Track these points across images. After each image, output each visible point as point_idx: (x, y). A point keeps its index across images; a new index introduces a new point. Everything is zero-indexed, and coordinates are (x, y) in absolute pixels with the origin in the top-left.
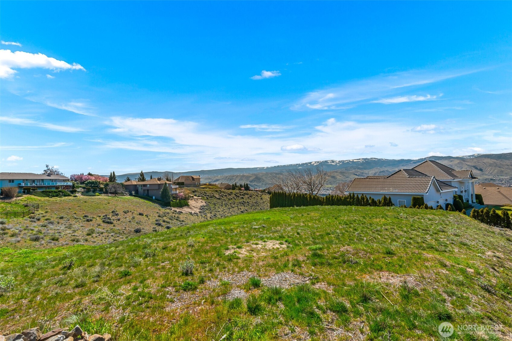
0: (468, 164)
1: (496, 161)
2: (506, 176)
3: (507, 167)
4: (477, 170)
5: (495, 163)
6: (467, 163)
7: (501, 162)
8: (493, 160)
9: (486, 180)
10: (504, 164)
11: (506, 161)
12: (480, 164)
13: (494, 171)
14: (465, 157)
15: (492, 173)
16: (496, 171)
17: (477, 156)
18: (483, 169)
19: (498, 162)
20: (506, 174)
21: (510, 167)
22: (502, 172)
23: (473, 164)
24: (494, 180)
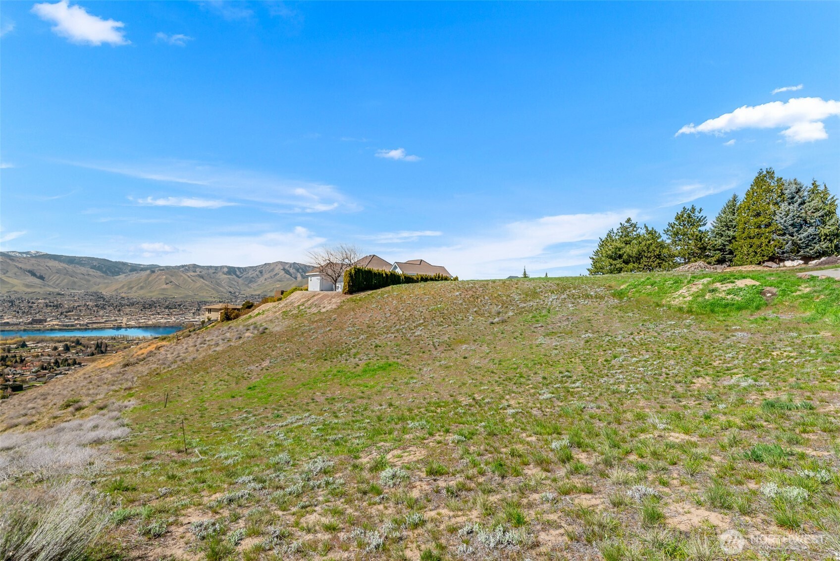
0: (20, 265)
1: (66, 266)
2: (79, 290)
3: (82, 276)
4: (35, 278)
5: (65, 269)
6: (17, 264)
7: (74, 269)
8: (62, 264)
9: (49, 294)
10: (78, 271)
11: (81, 268)
12: (40, 268)
13: (62, 281)
14: (13, 254)
15: (58, 284)
16: (66, 281)
17: (35, 254)
18: (46, 277)
19: (70, 268)
20: (80, 286)
21: (86, 277)
22: (74, 282)
23: (29, 268)
24: (63, 294)
